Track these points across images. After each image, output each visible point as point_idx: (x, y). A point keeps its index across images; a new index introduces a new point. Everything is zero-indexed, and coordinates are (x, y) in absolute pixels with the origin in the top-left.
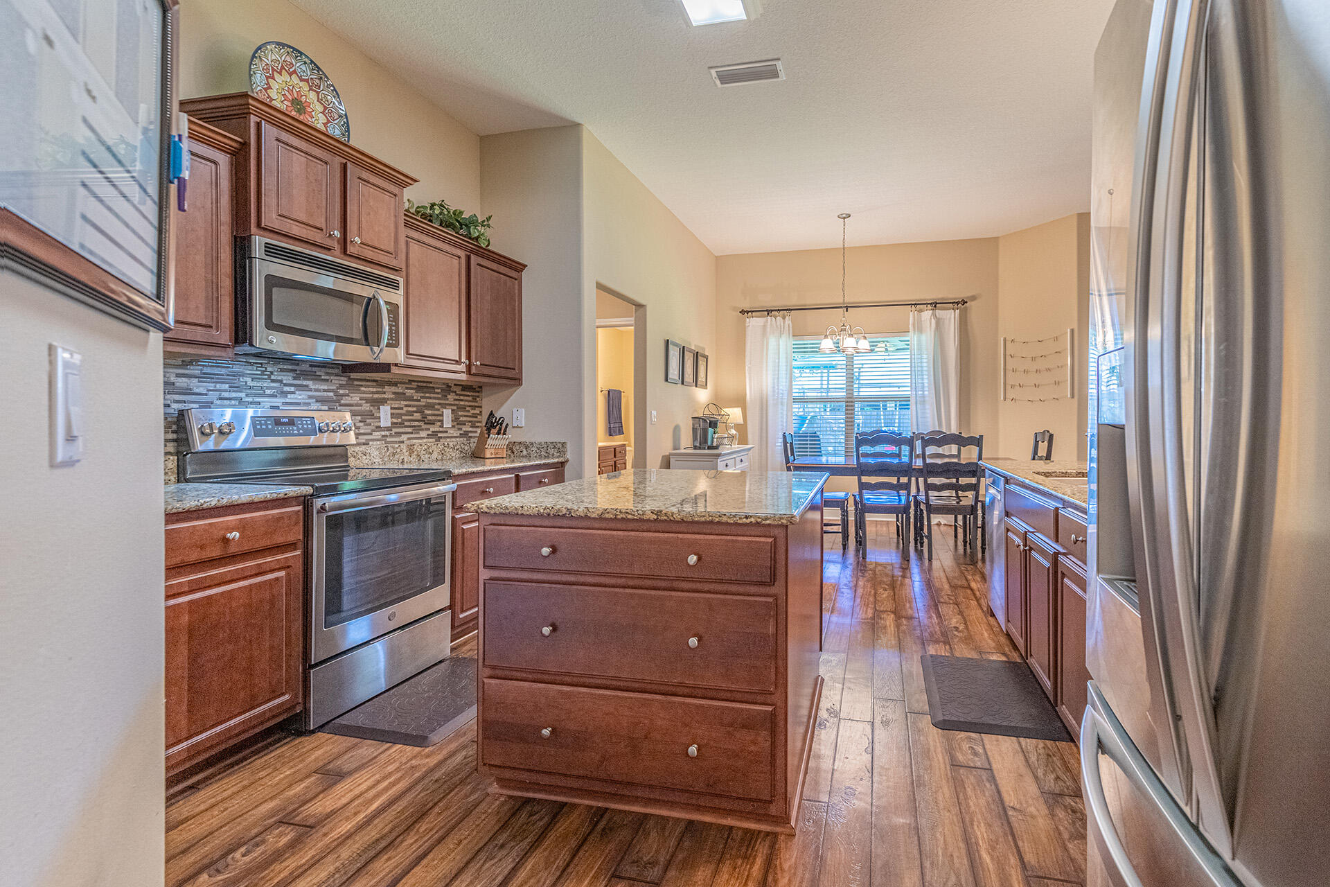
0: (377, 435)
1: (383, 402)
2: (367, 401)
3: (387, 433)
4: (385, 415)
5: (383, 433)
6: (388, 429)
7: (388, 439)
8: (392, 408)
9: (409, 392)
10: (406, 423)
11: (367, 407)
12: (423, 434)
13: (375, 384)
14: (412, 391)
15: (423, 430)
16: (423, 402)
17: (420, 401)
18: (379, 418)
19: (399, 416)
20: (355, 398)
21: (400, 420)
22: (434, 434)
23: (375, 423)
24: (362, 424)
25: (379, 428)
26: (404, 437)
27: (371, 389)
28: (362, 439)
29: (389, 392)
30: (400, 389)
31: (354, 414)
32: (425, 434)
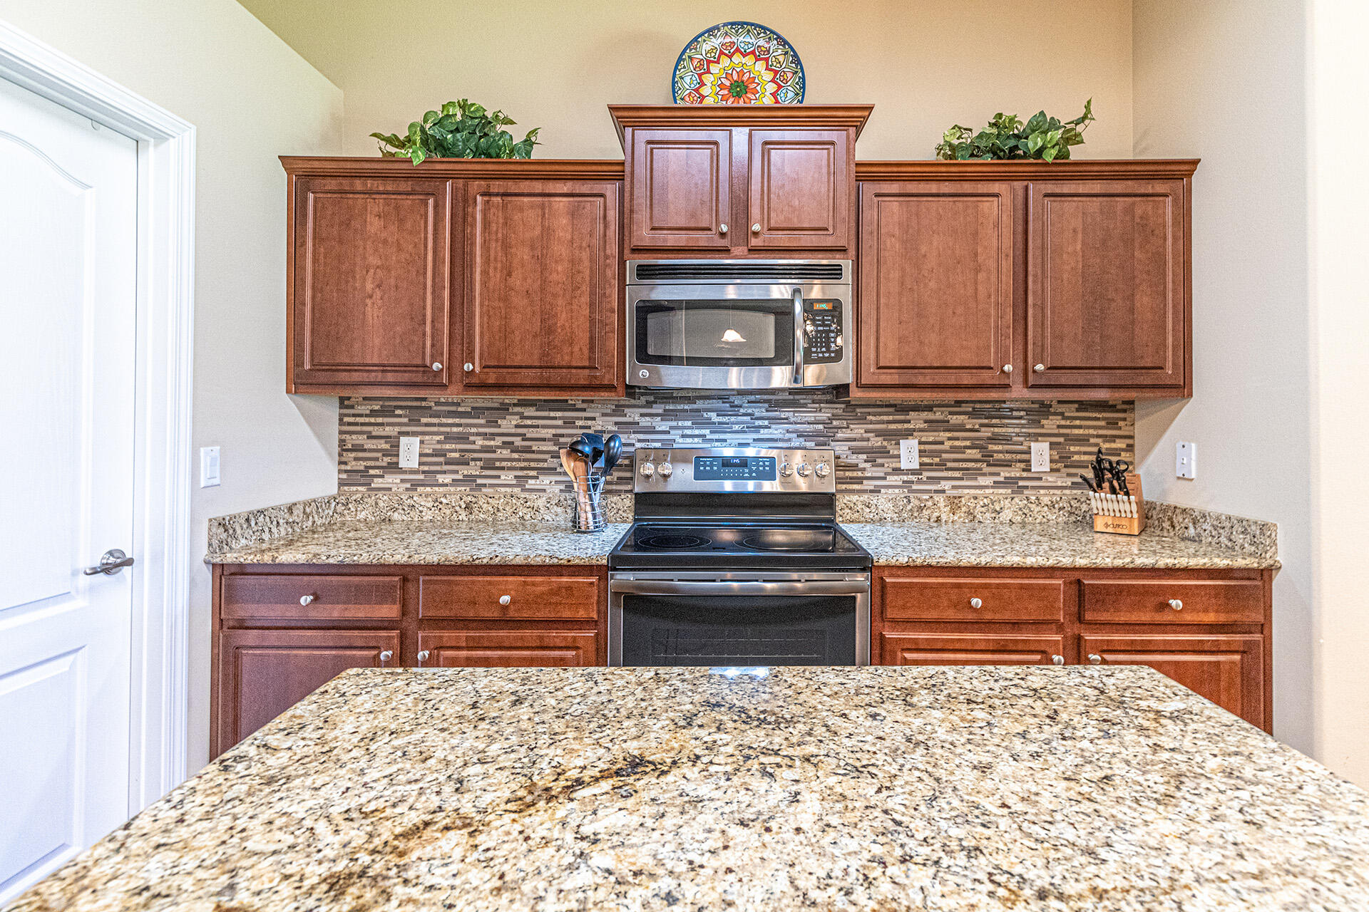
0: (894, 480)
1: (908, 434)
2: (879, 434)
3: (914, 478)
4: (909, 453)
5: (905, 478)
6: (913, 472)
7: (915, 487)
8: (920, 443)
9: (955, 420)
10: (949, 465)
11: (877, 442)
12: (982, 481)
13: (891, 410)
14: (962, 417)
15: (984, 475)
16: (986, 433)
17: (977, 431)
18: (899, 456)
19: (935, 454)
20: (858, 430)
21: (937, 460)
22: (1009, 482)
23: (890, 464)
24: (868, 465)
25: (897, 471)
26: (946, 485)
27: (885, 418)
28: (868, 485)
29: (917, 420)
30: (938, 416)
31: (855, 451)
32: (988, 481)
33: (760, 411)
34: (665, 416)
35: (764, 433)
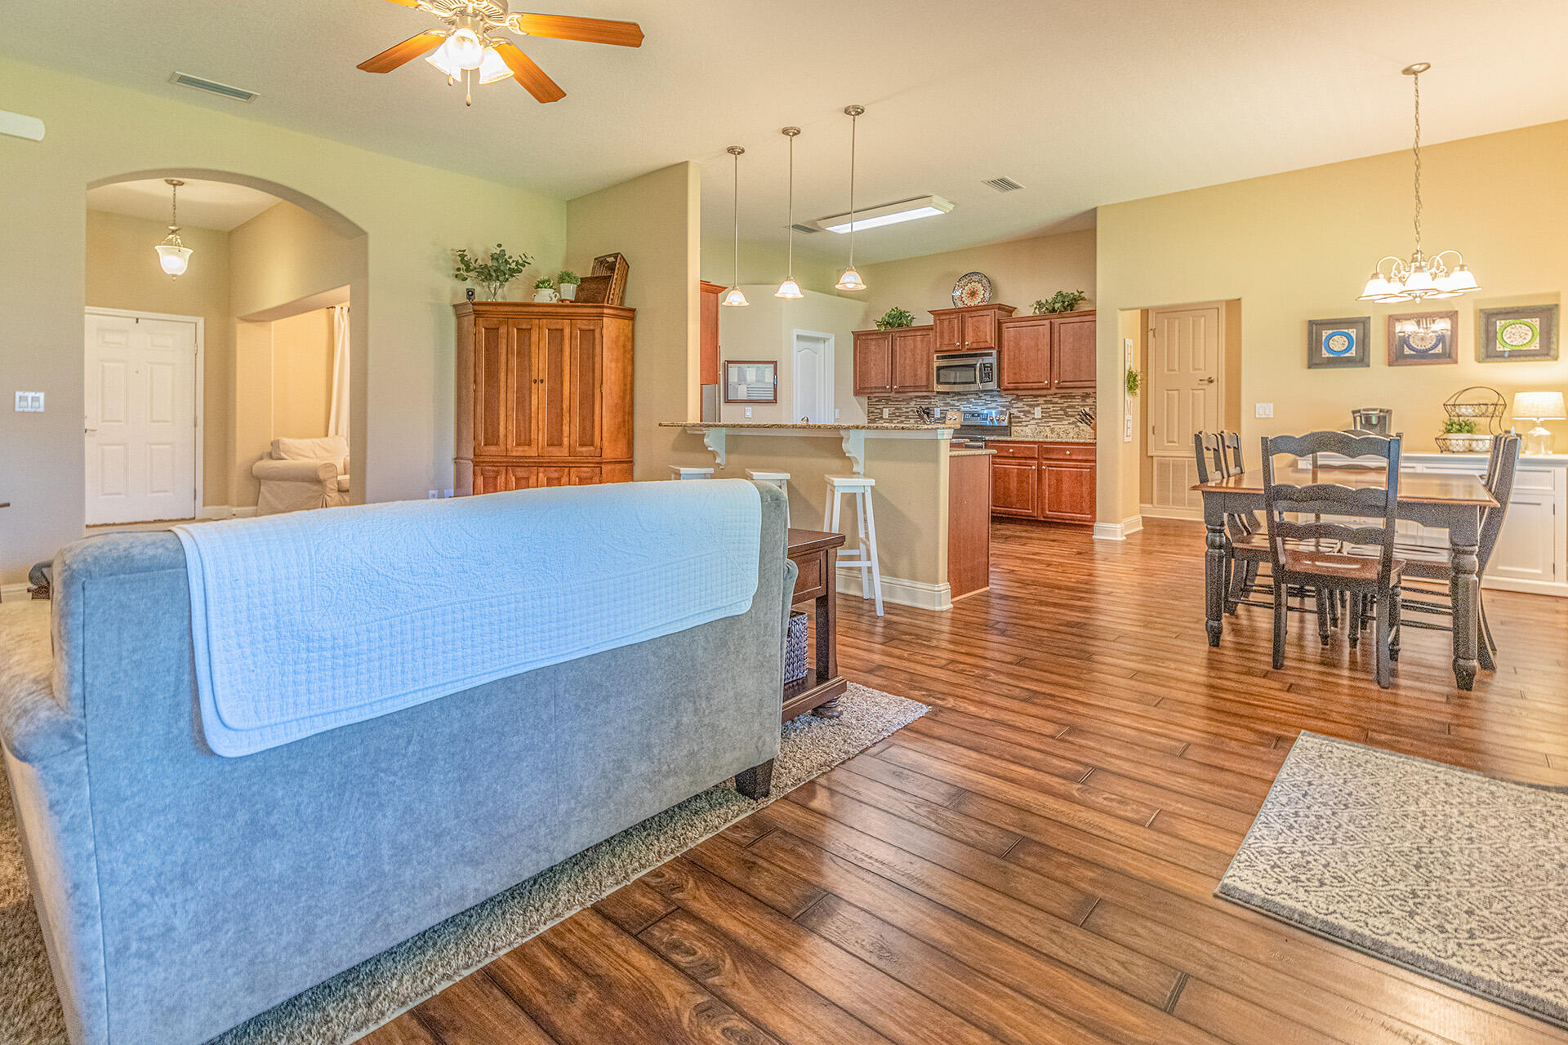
0: (1032, 422)
1: (1038, 405)
2: (1028, 405)
4: (1038, 413)
5: (1037, 422)
6: (1039, 419)
7: (1040, 425)
8: (1042, 409)
9: (1056, 400)
10: (1053, 417)
11: (1027, 408)
12: (1064, 422)
13: (1032, 397)
15: (1065, 420)
16: (1066, 405)
17: (1062, 404)
18: (1034, 412)
19: (1048, 412)
20: (1021, 404)
21: (1048, 415)
22: (1075, 423)
23: (1031, 416)
24: (1024, 417)
25: (1034, 419)
26: (1051, 424)
27: (1030, 400)
28: (1024, 424)
29: (1041, 400)
30: (1048, 399)
31: (1020, 412)
32: (1066, 422)
33: (988, 398)
34: (958, 400)
35: (989, 406)
